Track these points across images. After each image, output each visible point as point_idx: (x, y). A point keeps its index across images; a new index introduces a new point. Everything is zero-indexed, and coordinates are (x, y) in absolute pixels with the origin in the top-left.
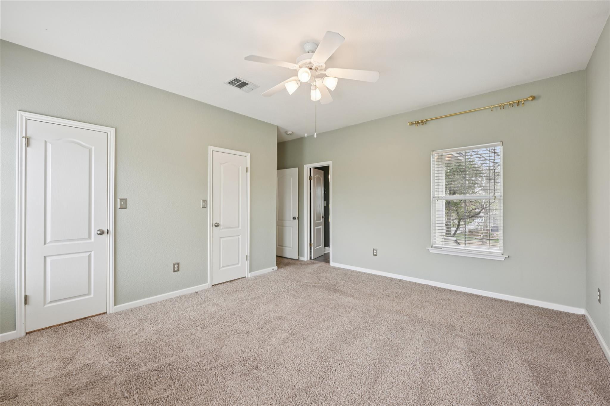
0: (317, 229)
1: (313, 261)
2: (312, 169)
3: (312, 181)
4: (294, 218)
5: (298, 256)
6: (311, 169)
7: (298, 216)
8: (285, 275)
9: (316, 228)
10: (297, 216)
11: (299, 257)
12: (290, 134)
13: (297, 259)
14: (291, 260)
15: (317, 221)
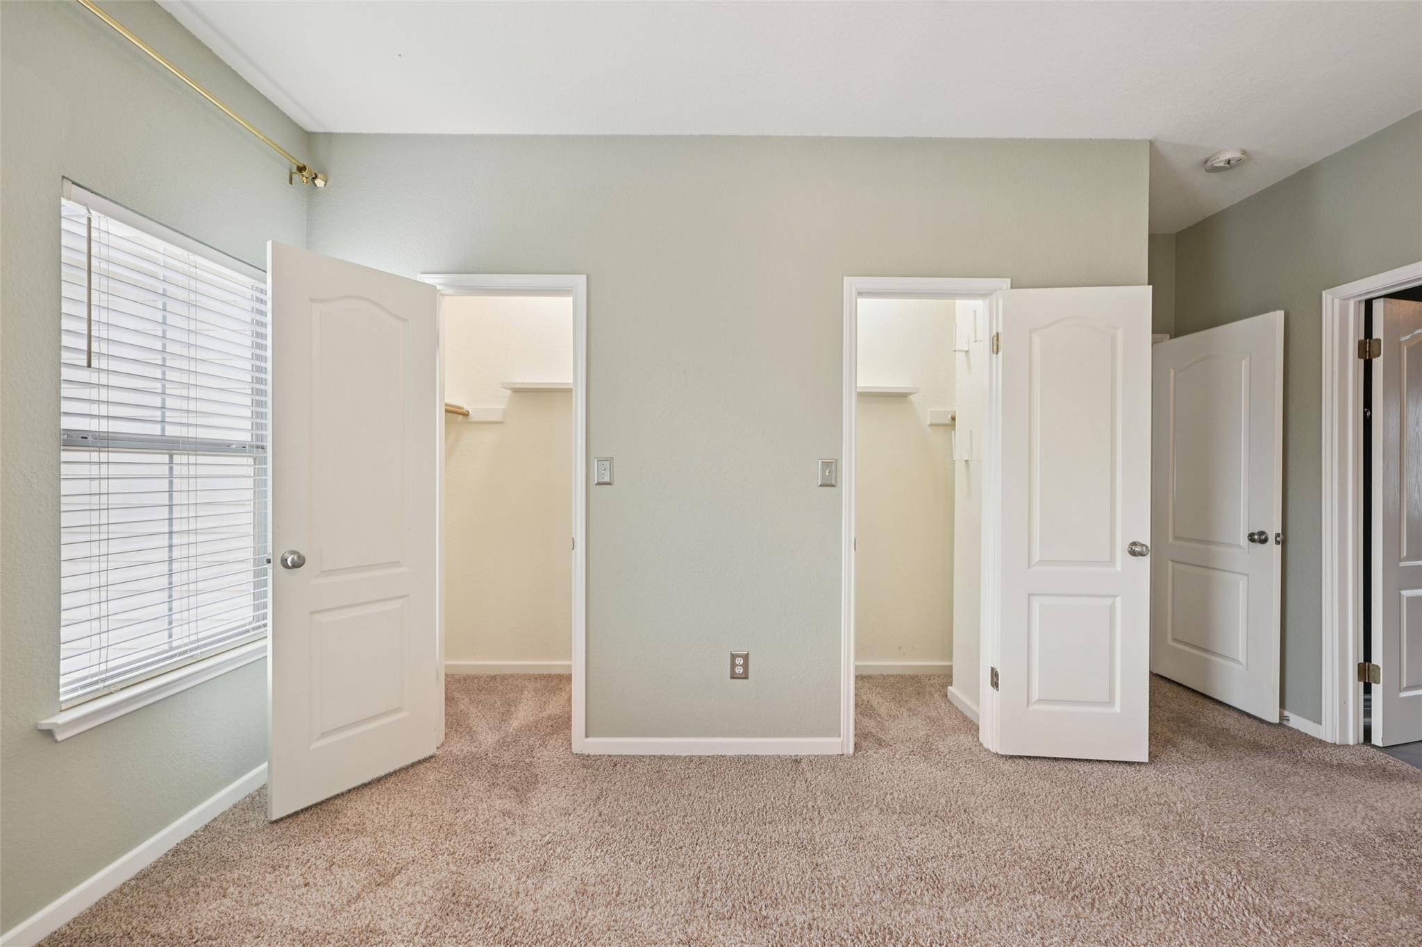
0: (1408, 598)
1: (1381, 758)
2: (1378, 307)
3: (1378, 364)
4: (1258, 538)
5: (1282, 705)
6: (1369, 304)
7: (1278, 529)
8: (1183, 801)
9: (1406, 593)
10: (1274, 528)
11: (1286, 713)
12: (1229, 162)
13: (1277, 721)
14: (1236, 715)
15: (1408, 558)
